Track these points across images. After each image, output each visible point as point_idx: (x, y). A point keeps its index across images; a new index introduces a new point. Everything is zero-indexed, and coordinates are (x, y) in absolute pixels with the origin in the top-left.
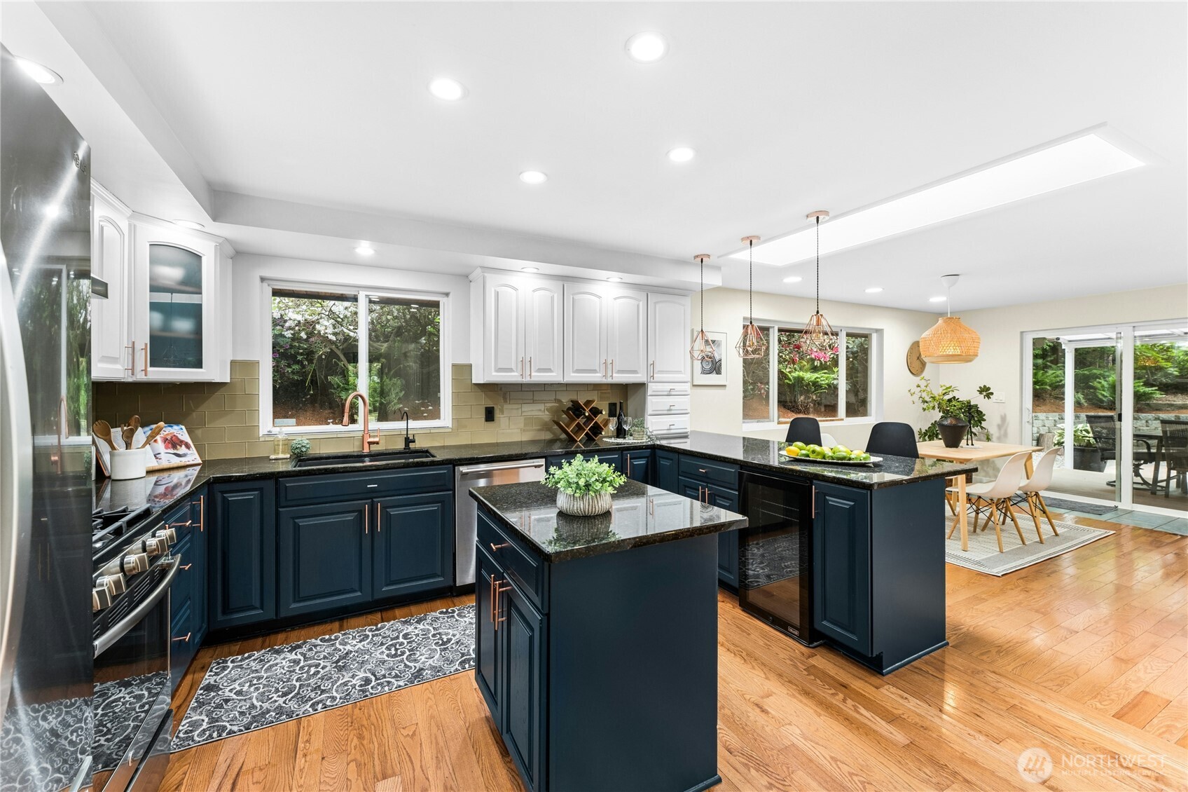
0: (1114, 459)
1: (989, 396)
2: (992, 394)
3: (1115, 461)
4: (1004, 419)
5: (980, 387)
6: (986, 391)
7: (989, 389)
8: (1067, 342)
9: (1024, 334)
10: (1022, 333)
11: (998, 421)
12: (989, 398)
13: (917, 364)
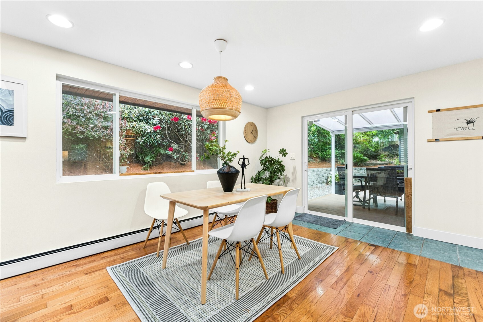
0: (345, 195)
1: (285, 155)
2: (287, 153)
3: (345, 196)
4: (295, 169)
5: (281, 150)
6: (283, 152)
7: (285, 150)
8: (332, 131)
9: (304, 118)
10: (303, 117)
11: (292, 170)
12: (285, 156)
13: (250, 136)
